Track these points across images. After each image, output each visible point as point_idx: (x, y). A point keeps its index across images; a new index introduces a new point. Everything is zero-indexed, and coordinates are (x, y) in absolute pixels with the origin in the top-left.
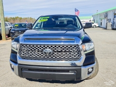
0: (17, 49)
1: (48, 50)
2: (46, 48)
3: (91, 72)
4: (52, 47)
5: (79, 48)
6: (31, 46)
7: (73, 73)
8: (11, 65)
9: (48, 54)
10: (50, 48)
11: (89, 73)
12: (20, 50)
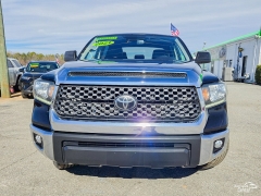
0: (49, 99)
1: (127, 98)
2: (122, 93)
3: (220, 149)
4: (135, 90)
5: (196, 94)
6: (86, 89)
7: (183, 150)
8: (35, 135)
9: (125, 108)
10: (130, 93)
11: (216, 150)
12: (59, 99)
